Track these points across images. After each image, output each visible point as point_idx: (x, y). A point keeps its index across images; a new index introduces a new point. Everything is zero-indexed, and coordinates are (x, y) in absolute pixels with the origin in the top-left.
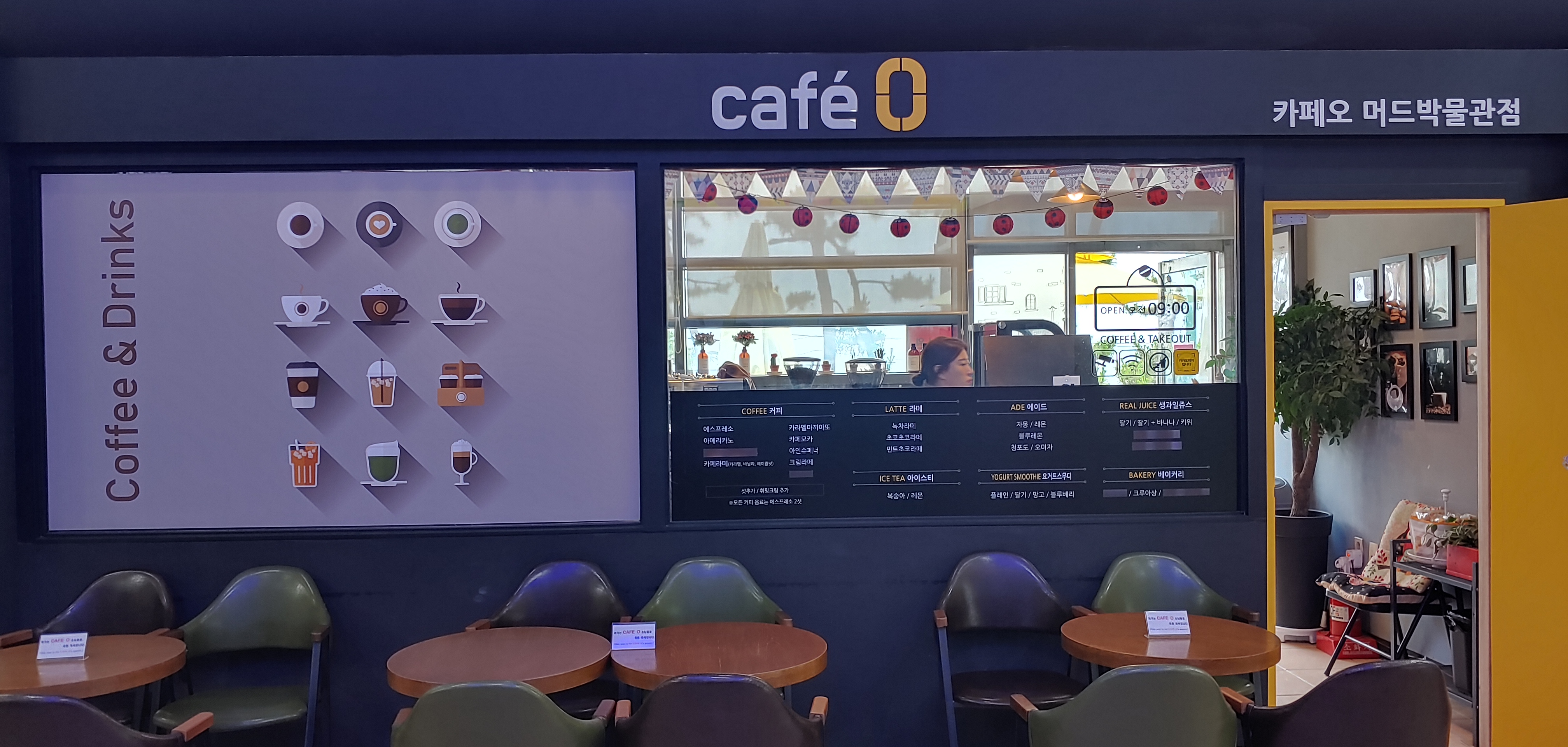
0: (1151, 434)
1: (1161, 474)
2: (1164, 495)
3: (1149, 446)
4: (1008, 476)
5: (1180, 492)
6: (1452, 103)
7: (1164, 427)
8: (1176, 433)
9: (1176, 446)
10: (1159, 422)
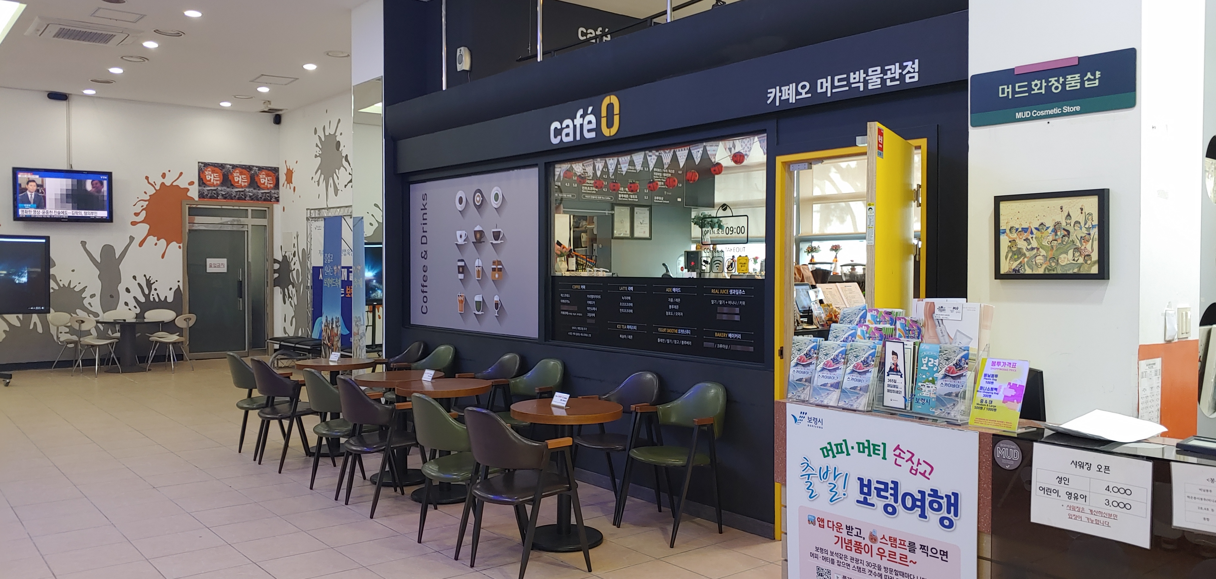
0: (725, 310)
1: (730, 335)
2: (731, 349)
3: (725, 317)
4: (665, 329)
5: (739, 348)
6: (873, 71)
7: (731, 306)
8: (737, 310)
9: (737, 318)
10: (730, 302)
